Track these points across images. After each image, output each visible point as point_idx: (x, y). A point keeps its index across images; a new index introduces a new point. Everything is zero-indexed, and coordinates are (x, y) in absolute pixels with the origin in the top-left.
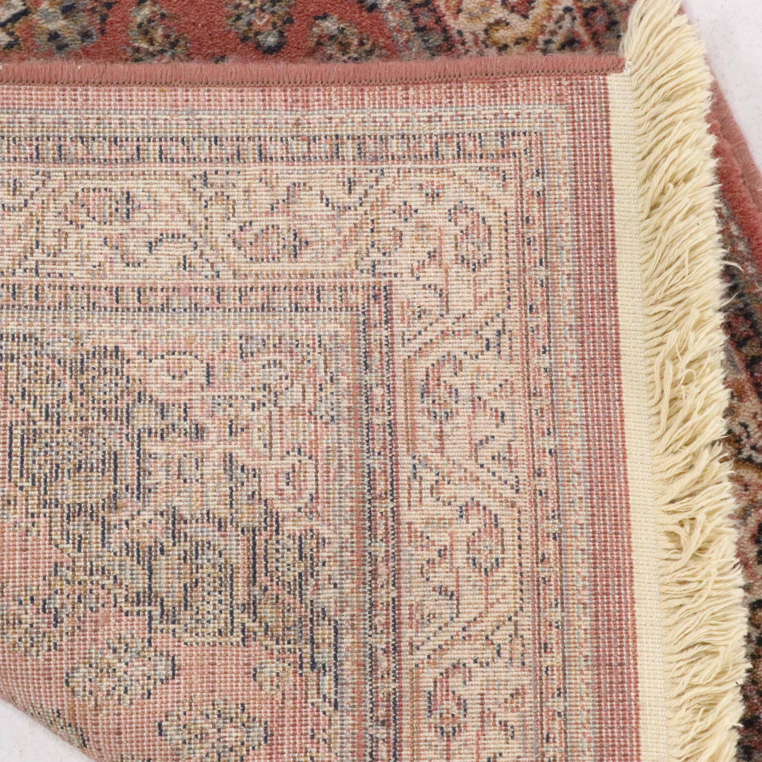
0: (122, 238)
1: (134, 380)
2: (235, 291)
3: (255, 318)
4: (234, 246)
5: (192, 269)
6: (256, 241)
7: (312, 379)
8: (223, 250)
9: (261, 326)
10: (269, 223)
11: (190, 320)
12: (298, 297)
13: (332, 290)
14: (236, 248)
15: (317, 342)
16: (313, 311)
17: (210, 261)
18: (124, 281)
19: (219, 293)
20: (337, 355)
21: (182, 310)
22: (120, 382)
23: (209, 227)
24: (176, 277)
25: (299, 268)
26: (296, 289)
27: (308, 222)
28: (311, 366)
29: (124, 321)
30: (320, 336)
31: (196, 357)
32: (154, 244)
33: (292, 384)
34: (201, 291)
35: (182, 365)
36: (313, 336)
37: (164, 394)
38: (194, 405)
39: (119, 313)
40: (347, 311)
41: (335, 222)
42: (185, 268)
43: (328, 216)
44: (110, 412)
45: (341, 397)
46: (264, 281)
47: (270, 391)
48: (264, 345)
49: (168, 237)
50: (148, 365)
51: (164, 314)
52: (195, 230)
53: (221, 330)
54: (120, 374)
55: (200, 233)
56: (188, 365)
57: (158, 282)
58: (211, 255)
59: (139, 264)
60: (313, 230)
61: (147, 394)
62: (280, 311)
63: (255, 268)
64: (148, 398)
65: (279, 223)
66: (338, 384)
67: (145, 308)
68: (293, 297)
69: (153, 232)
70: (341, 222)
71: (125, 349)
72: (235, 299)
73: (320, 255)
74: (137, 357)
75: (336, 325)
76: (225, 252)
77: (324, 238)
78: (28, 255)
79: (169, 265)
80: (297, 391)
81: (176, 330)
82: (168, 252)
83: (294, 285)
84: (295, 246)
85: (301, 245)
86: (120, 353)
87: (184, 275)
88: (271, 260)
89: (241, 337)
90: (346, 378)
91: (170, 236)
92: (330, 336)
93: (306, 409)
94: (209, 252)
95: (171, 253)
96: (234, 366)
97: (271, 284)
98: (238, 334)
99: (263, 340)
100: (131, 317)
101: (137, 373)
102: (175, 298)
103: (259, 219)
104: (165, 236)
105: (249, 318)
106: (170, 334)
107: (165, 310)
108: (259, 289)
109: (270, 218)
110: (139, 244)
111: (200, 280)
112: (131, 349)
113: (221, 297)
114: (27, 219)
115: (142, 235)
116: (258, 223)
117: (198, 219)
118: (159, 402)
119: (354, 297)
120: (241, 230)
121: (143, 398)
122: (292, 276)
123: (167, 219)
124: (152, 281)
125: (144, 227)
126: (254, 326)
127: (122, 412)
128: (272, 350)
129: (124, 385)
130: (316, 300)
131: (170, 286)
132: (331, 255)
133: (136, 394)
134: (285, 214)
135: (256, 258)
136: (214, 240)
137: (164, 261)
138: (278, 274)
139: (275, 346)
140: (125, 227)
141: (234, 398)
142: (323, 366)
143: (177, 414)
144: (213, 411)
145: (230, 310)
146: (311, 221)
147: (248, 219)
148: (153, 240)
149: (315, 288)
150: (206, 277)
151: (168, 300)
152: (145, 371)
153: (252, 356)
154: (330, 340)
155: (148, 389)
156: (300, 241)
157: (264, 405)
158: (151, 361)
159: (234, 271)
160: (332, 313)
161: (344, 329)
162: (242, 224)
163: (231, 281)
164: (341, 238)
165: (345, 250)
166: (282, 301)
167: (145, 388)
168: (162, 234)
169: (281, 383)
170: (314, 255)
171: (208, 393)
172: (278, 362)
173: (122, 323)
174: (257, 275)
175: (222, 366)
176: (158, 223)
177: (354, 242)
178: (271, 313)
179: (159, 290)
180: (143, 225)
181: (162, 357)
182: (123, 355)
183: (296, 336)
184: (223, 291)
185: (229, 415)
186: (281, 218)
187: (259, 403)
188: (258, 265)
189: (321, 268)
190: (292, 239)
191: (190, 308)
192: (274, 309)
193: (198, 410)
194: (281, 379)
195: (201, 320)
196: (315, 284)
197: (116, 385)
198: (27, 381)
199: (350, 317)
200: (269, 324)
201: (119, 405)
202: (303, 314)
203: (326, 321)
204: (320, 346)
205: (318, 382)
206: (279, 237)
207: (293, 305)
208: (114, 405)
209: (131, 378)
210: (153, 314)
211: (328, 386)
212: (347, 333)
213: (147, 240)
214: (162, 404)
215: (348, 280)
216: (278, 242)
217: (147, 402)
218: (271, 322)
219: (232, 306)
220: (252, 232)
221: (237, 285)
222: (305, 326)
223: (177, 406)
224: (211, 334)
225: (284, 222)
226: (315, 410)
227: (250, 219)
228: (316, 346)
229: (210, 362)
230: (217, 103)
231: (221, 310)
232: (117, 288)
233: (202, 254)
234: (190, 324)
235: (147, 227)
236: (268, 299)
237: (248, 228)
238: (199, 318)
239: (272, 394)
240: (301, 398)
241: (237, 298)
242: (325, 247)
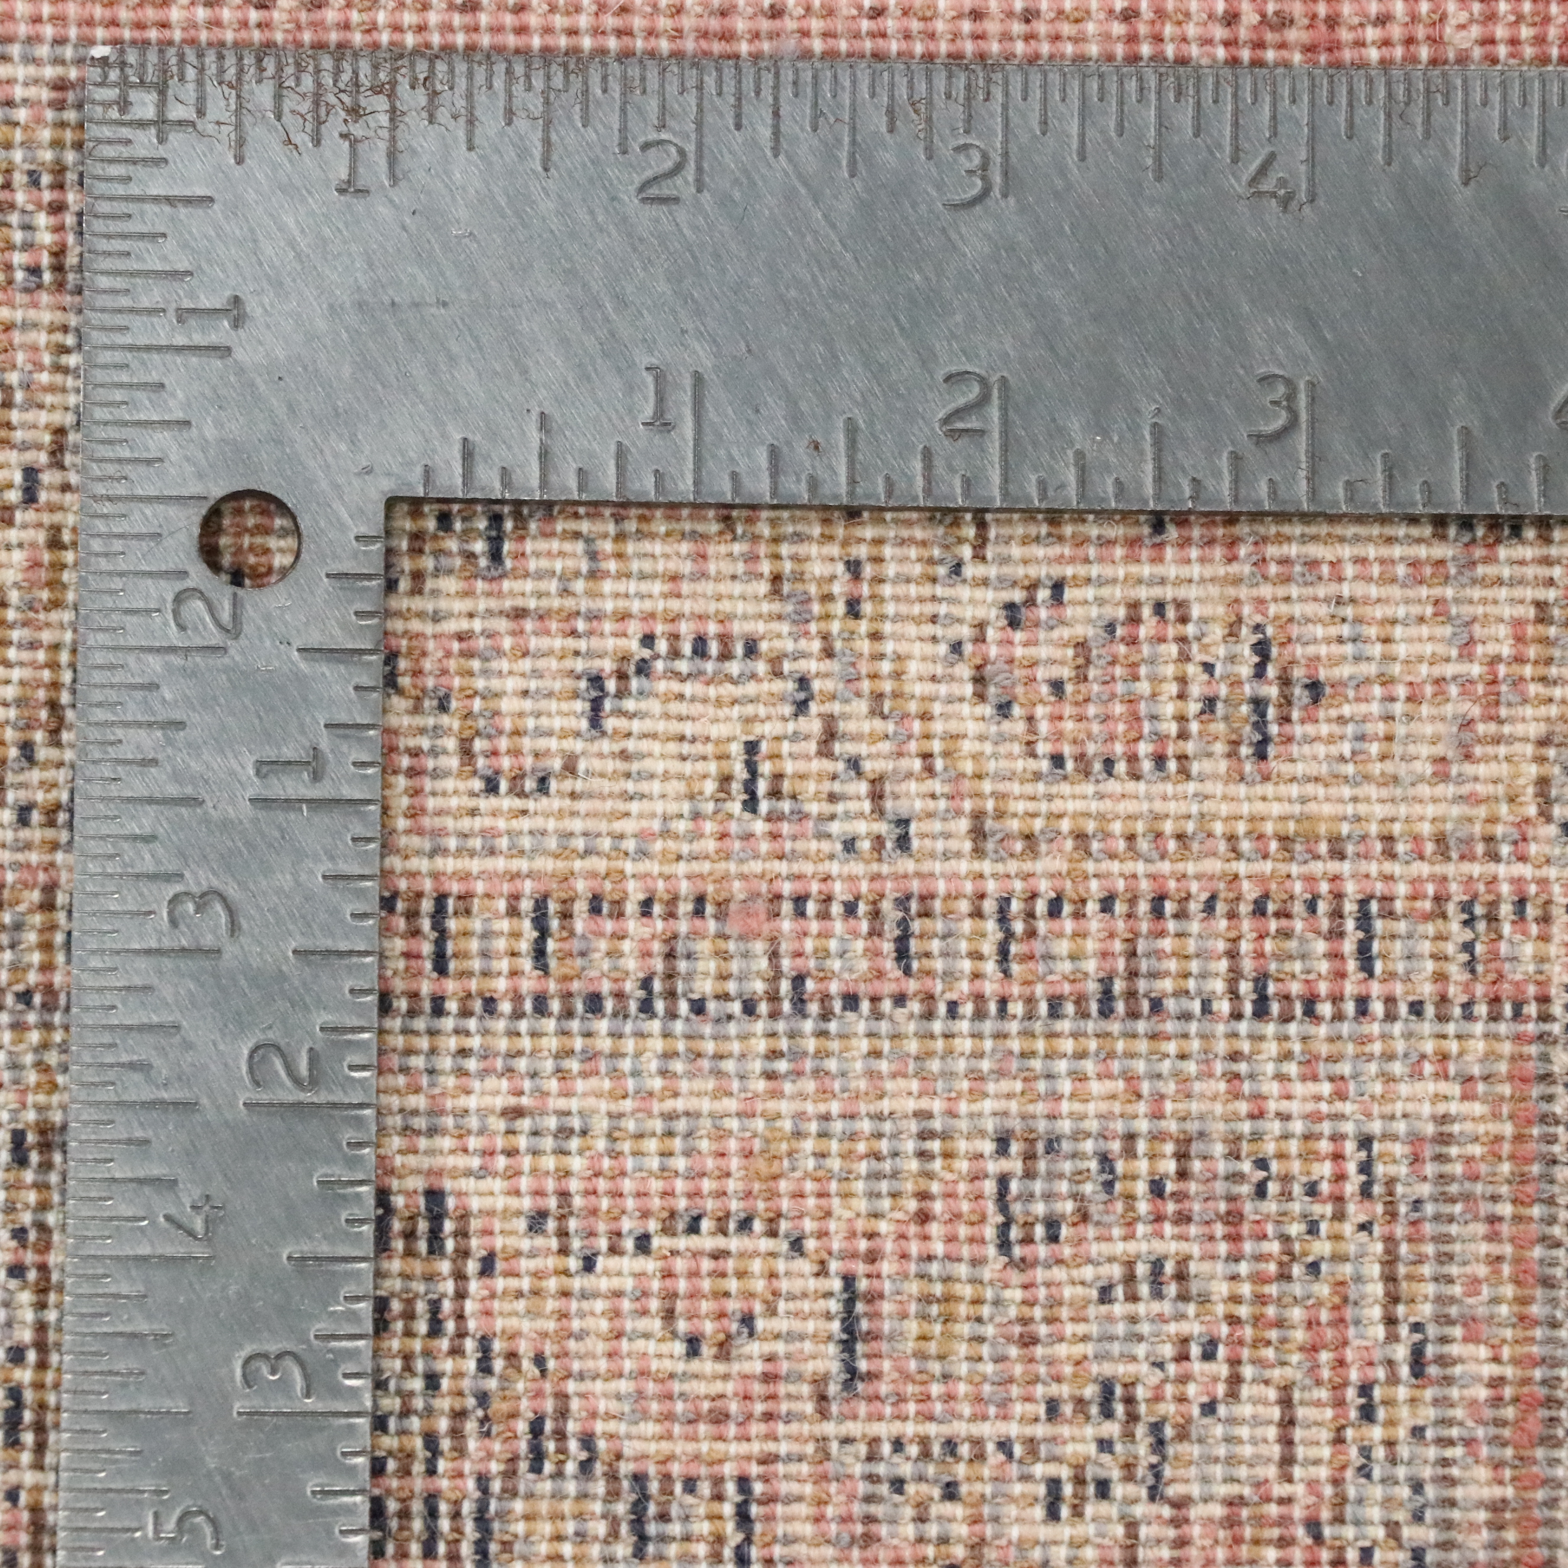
0: (467, 654)
1: (512, 1356)
2: (977, 914)
3: (1068, 1045)
4: (980, 697)
5: (786, 806)
6: (1082, 678)
7: (1324, 1356)
8: (925, 716)
9: (1095, 1087)
10: (1143, 593)
11: (774, 1054)
12: (1268, 945)
13: (1427, 917)
14: (988, 710)
15: (1351, 1168)
16: (1339, 1017)
17: (867, 766)
18: (475, 865)
19: (903, 924)
20: (1445, 1239)
21: (736, 1007)
22: (447, 1365)
23: (867, 608)
24: (710, 845)
25: (1276, 809)
26: (1259, 910)
27: (1321, 591)
28: (1323, 1290)
29: (472, 1064)
30: (1365, 1142)
31: (797, 1245)
32: (611, 685)
33: (1235, 1380)
34: (824, 915)
35: (733, 1285)
36: (1337, 1138)
37: (650, 1428)
38: (785, 1488)
39: (448, 1023)
40: (1494, 1017)
41: (1449, 592)
42: (751, 804)
43: (1414, 563)
44: (404, 1514)
45: (1457, 1452)
46: (1115, 866)
47: (1132, 1418)
48: (1108, 1186)
49: (675, 654)
50: (577, 1284)
51: (655, 1026)
52: (801, 619)
53: (911, 1105)
54: (450, 1326)
55: (825, 637)
56: (759, 1285)
57: (629, 867)
58: (875, 738)
59: (543, 783)
60: (1346, 630)
61: (572, 1427)
62: (1186, 1016)
63: (1071, 806)
64: (573, 1445)
65: (1191, 593)
66: (1448, 1381)
67: (567, 996)
68: (1245, 947)
69: (608, 627)
70: (1476, 593)
71: (475, 1204)
72: (977, 956)
73: (1374, 748)
74: (525, 1244)
75: (1443, 1087)
76: (938, 727)
77: (1396, 669)
78: (39, 736)
79: (676, 787)
80: (1257, 1422)
81: (706, 1105)
82: (675, 727)
83: (1250, 891)
84: (1259, 704)
85: (1287, 701)
86: (448, 1226)
87: (748, 836)
88: (1147, 766)
89: (1003, 1144)
90: (1483, 1352)
91: (687, 648)
92: (1415, 1139)
93: (1298, 1512)
94: (866, 726)
95: (688, 729)
96: (967, 1291)
97: (1144, 885)
98: (990, 1125)
99: (1105, 1160)
100: (503, 1044)
101: (525, 1325)
102: (704, 947)
103: (1095, 571)
104: (662, 646)
105: (1040, 1045)
106: (681, 1125)
107: (660, 1006)
108: (1092, 907)
109: (1146, 570)
110: (547, 684)
111: (820, 858)
112: (500, 1202)
113: (914, 945)
114: (36, 564)
115: (558, 643)
116: (1090, 593)
117: (817, 569)
118: (625, 1468)
119: (1528, 949)
120: (1014, 623)
121: (551, 1446)
122: (1245, 846)
123: (672, 566)
124: (600, 865)
125: (569, 603)
126: (1066, 1086)
127: (456, 1515)
128: (1143, 1207)
129: (466, 1384)
130: (1351, 965)
131: (684, 887)
132: (1425, 750)
133: (522, 1427)
134: (1218, 552)
135: (1080, 758)
136: (886, 667)
137: (660, 767)
138: (1180, 837)
139: (1157, 1189)
140: (482, 605)
141: (964, 1450)
142: (1377, 1289)
143: (705, 1528)
144: (869, 1519)
145: (953, 1009)
146: (1333, 589)
147: (1041, 571)
148: (608, 666)
149: (1350, 907)
150: (849, 845)
151: (670, 955)
152: (563, 1315)
153: (1053, 1238)
154: (1416, 1160)
155: (575, 1404)
156: (1285, 681)
157: (1103, 1489)
158: (589, 1264)
159: (978, 816)
160: (1427, 1027)
161: (1477, 1108)
162: (1018, 596)
163: (963, 866)
164: (1476, 670)
165: (1492, 728)
166: (1194, 966)
167: (562, 1397)
168: (648, 640)
169: (1184, 1379)
170: (1346, 749)
171: (853, 1428)
172: (1169, 1268)
173: (461, 1072)
174: (1081, 837)
175: (914, 1287)
176: (632, 586)
177: (1533, 689)
178: (1141, 1026)
179: (631, 908)
180: (565, 592)
181: (643, 1244)
182: (462, 1233)
183: (1257, 1137)
184: (926, 914)
185: (944, 1540)
186: (1196, 571)
187: (1079, 1481)
188: (1090, 789)
189: (1380, 811)
190: (1245, 671)
191: (773, 997)
192: (1156, 1005)
193: (802, 1509)
194: (1183, 1357)
195: (822, 1054)
196: (1350, 888)
197: (432, 1381)
198: (32, 1356)
199: (1507, 1048)
200: (1130, 1078)
201: (444, 1484)
202: (1293, 1028)
203: (1397, 1068)
204: (1365, 1192)
205: (1354, 1375)
206: (1184, 658)
207: (1245, 987)
208: (419, 1483)
209: (497, 1346)
210: (603, 1026)
211: (1402, 1392)
212: (1493, 1128)
213: (580, 665)
214: (640, 1479)
215: (1501, 870)
216: (1182, 680)
217: (571, 1467)
218: (1140, 1066)
219: (965, 986)
220: (1065, 633)
221: (991, 886)
222: (1299, 1089)
223: (705, 1488)
224: (866, 1126)
225: (1214, 590)
226: (1339, 1520)
227: (1056, 571)
228: (1351, 1188)
229: (860, 1268)
230: (915, 25)
231: (915, 1006)
232: (441, 899)
233: (830, 735)
234: (770, 1076)
235: (584, 605)
236: (1132, 954)
237: (1043, 613)
238: (811, 1044)
239: (1140, 1430)
240: (1276, 1451)
241: (988, 948)
242: (1398, 708)
